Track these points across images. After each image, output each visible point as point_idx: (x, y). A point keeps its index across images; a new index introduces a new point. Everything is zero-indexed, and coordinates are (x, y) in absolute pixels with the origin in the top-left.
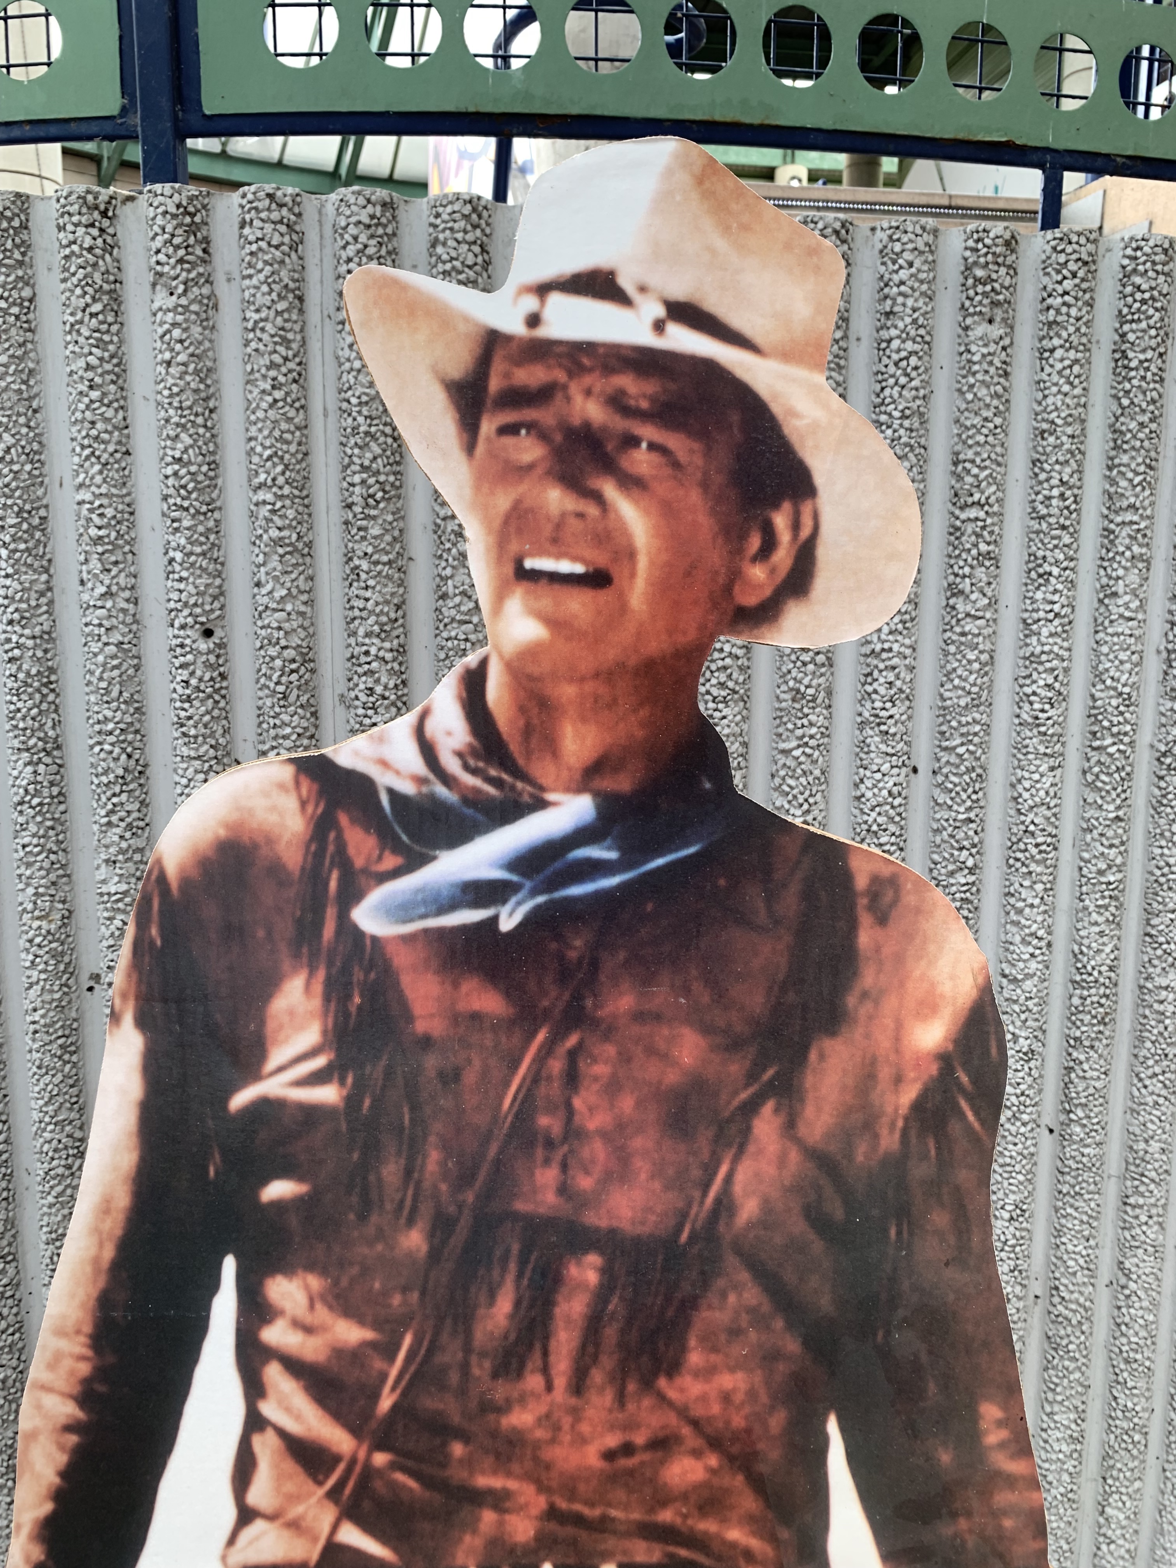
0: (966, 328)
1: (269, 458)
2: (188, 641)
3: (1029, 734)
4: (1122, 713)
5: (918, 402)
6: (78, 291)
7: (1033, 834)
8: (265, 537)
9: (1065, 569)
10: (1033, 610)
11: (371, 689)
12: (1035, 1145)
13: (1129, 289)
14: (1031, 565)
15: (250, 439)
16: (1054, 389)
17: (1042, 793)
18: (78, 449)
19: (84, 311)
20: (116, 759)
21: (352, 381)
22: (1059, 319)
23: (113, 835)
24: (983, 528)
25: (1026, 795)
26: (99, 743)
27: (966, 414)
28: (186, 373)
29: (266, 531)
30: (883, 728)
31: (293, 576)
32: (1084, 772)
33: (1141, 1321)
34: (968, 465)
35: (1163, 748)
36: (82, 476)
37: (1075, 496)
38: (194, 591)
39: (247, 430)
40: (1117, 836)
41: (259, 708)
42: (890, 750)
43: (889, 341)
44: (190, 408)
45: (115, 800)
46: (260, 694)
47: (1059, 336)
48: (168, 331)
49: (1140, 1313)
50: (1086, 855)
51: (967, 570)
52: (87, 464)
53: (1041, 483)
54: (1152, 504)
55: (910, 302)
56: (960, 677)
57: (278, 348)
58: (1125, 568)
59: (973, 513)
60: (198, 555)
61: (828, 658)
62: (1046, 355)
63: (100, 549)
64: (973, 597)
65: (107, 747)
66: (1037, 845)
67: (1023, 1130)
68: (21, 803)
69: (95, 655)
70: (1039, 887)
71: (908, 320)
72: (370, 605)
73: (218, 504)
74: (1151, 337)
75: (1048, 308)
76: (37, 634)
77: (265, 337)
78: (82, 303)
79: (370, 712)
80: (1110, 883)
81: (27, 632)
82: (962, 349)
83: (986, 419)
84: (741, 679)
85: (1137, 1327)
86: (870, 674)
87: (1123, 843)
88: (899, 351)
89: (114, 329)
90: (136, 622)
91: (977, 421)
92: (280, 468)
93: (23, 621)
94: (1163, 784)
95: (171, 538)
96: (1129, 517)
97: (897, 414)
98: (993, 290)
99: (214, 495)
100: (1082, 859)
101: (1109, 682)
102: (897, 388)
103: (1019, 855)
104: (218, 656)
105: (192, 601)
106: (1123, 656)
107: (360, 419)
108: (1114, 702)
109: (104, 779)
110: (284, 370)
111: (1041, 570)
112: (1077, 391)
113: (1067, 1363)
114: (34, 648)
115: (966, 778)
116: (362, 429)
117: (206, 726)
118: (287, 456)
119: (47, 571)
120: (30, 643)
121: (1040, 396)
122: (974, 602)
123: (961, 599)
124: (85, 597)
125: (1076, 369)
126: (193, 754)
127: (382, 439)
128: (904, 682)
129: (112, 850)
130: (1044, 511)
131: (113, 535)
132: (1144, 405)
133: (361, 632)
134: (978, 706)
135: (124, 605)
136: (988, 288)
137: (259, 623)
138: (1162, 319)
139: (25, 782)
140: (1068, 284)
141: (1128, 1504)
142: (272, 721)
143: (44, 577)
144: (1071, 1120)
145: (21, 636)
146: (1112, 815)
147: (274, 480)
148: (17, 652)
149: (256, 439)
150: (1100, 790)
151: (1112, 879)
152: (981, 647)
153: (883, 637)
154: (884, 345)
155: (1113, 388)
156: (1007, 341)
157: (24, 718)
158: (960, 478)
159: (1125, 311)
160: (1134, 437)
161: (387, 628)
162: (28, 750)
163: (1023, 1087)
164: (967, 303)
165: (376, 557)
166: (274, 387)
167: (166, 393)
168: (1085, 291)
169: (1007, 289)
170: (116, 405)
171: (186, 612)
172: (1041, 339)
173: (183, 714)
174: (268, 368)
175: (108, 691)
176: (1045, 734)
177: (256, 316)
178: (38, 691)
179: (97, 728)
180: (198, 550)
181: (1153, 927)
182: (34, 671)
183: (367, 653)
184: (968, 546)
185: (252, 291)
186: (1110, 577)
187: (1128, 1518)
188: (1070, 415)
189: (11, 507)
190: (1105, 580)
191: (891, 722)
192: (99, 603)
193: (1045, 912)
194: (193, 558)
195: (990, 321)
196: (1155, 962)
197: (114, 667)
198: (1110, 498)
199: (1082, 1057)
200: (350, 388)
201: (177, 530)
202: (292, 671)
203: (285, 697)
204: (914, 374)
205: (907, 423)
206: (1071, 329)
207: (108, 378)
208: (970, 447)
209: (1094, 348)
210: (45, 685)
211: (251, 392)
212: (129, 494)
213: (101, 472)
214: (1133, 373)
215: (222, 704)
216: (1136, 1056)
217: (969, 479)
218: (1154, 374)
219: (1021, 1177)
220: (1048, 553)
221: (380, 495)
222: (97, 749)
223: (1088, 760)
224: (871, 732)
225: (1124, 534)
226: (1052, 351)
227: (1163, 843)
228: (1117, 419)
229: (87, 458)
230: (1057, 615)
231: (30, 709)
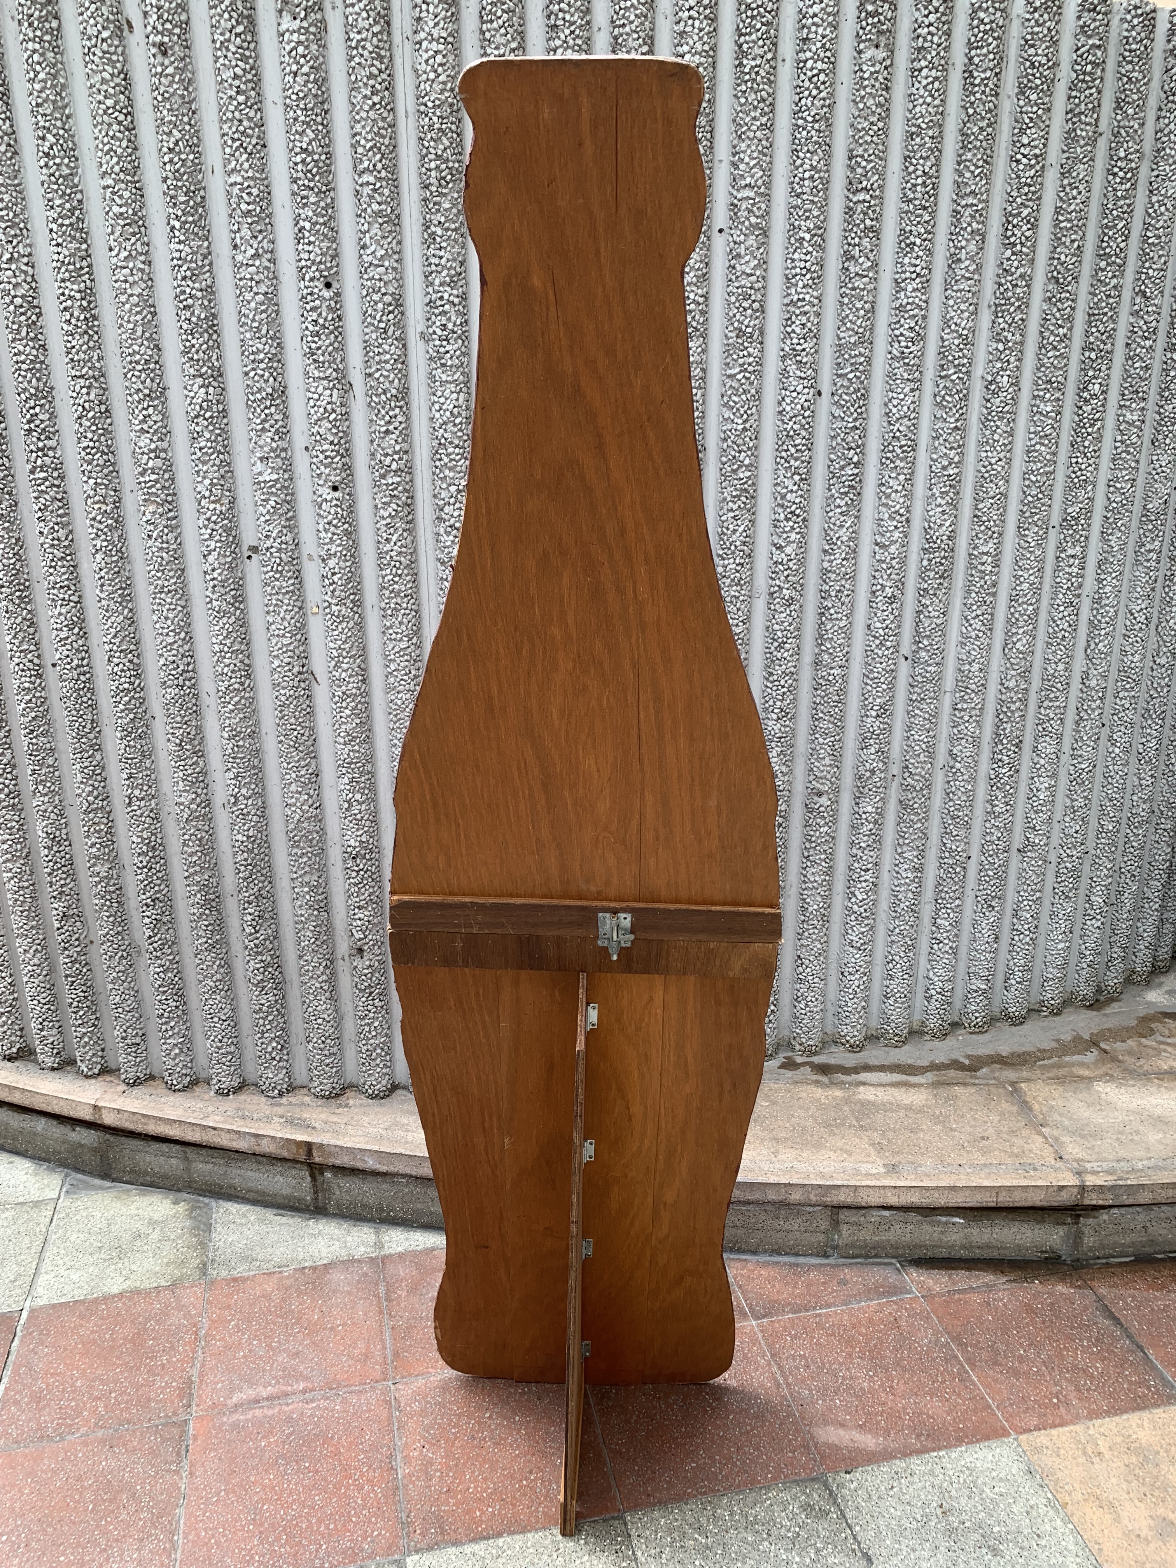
0: (860, 52)
1: (371, 148)
2: (316, 290)
3: (897, 365)
4: (961, 350)
5: (825, 110)
6: (226, 16)
7: (898, 439)
8: (369, 210)
9: (925, 240)
10: (903, 272)
11: (444, 325)
12: (895, 664)
13: (976, 22)
14: (901, 238)
15: (355, 135)
16: (921, 101)
17: (905, 408)
18: (230, 142)
19: (231, 32)
20: (266, 381)
21: (428, 89)
22: (926, 45)
23: (267, 436)
24: (869, 208)
25: (894, 410)
26: (254, 369)
27: (859, 120)
28: (308, 81)
29: (369, 206)
30: (798, 358)
31: (389, 240)
32: (935, 395)
33: (963, 789)
34: (859, 159)
35: (990, 378)
36: (234, 163)
37: (934, 184)
38: (319, 252)
39: (352, 128)
40: (956, 441)
41: (365, 342)
42: (803, 375)
43: (805, 62)
44: (312, 109)
45: (267, 411)
46: (366, 330)
47: (925, 59)
48: (296, 48)
49: (962, 784)
50: (935, 456)
51: (857, 240)
52: (237, 154)
53: (910, 174)
54: (987, 191)
55: (820, 30)
56: (851, 321)
57: (375, 62)
58: (967, 240)
59: (861, 196)
60: (321, 224)
61: (761, 306)
62: (916, 73)
63: (249, 221)
64: (861, 260)
65: (260, 372)
66: (901, 447)
67: (886, 653)
68: (196, 417)
69: (249, 302)
70: (902, 477)
71: (819, 45)
72: (443, 261)
73: (333, 185)
74: (990, 60)
75: (918, 37)
76: (204, 287)
77: (366, 53)
78: (229, 25)
79: (444, 343)
80: (950, 476)
81: (197, 285)
82: (857, 68)
83: (872, 123)
84: (701, 321)
85: (960, 794)
86: (790, 318)
87: (959, 446)
88: (812, 69)
89: (252, 46)
90: (276, 278)
91: (866, 124)
92: (378, 157)
93: (194, 277)
94: (989, 405)
95: (301, 211)
96: (970, 200)
97: (810, 119)
98: (879, 21)
99: (330, 178)
100: (932, 459)
101: (953, 327)
102: (810, 99)
103: (889, 455)
104: (336, 303)
105: (318, 259)
106: (963, 307)
107: (435, 119)
108: (956, 342)
109: (259, 396)
110: (379, 79)
111: (908, 241)
112: (937, 102)
113: (912, 817)
114: (203, 297)
115: (854, 396)
116: (436, 126)
117: (330, 354)
118: (383, 148)
119: (207, 239)
120: (199, 294)
121: (911, 105)
122: (861, 264)
123: (853, 263)
124: (239, 258)
125: (936, 84)
126: (322, 375)
127: (450, 135)
128: (813, 324)
129: (266, 449)
130: (912, 196)
131: (258, 209)
132: (983, 113)
133: (437, 282)
134: (862, 343)
135: (267, 264)
136: (876, 20)
137: (366, 276)
138: (998, 46)
139: (200, 400)
140: (932, 18)
141: (951, 915)
142: (376, 350)
143: (206, 244)
144: (920, 648)
145: (193, 288)
146: (953, 426)
147: (374, 166)
148: (190, 301)
149: (360, 134)
150: (945, 407)
151: (951, 472)
152: (865, 298)
153: (799, 290)
154: (801, 65)
155: (963, 100)
156: (888, 62)
157: (197, 352)
158: (853, 170)
159: (973, 39)
160: (976, 138)
161: (455, 279)
162: (201, 376)
163: (887, 622)
164: (861, 32)
165: (447, 225)
166: (373, 93)
167: (294, 97)
168: (944, 24)
169: (889, 20)
170: (255, 107)
171: (314, 268)
172: (912, 62)
173: (313, 346)
174: (368, 78)
175: (259, 329)
176: (908, 365)
177: (359, 37)
178: (206, 331)
179: (252, 357)
180: (321, 220)
181: (979, 510)
182: (203, 316)
183: (441, 298)
184: (858, 222)
185: (355, 17)
186: (956, 247)
187: (951, 924)
188: (931, 121)
189: (181, 187)
190: (952, 250)
191: (804, 353)
192: (250, 262)
193: (905, 496)
194: (318, 227)
195: (877, 47)
196: (980, 535)
197: (263, 312)
198: (959, 187)
199: (928, 603)
200: (426, 95)
201: (305, 205)
202: (390, 312)
203: (385, 332)
204: (822, 87)
205: (816, 126)
206: (934, 53)
207: (250, 85)
208: (861, 145)
209: (950, 68)
210: (210, 327)
211: (355, 97)
212: (266, 178)
213: (248, 161)
214: (976, 89)
215: (340, 339)
216: (965, 604)
217: (859, 171)
218: (991, 90)
219: (884, 686)
220: (913, 228)
221: (449, 177)
222: (252, 374)
223: (938, 386)
224: (790, 362)
225: (967, 214)
226: (920, 70)
227: (988, 448)
228: (965, 124)
229: (237, 149)
230: (918, 275)
231: (201, 345)
